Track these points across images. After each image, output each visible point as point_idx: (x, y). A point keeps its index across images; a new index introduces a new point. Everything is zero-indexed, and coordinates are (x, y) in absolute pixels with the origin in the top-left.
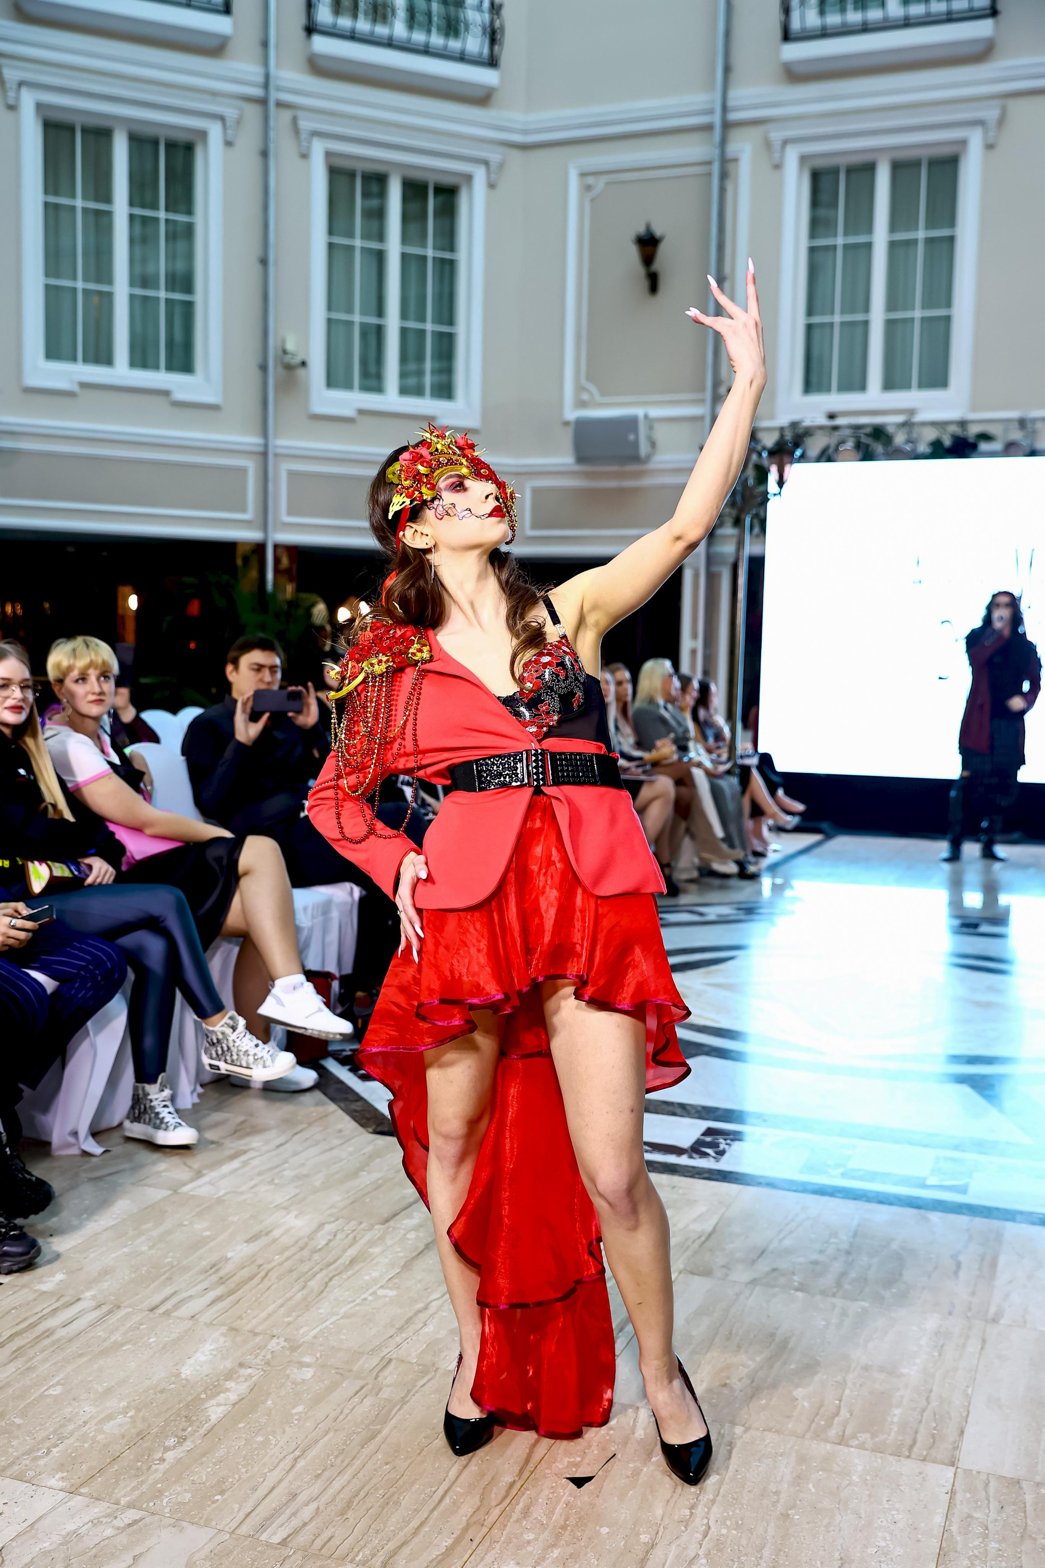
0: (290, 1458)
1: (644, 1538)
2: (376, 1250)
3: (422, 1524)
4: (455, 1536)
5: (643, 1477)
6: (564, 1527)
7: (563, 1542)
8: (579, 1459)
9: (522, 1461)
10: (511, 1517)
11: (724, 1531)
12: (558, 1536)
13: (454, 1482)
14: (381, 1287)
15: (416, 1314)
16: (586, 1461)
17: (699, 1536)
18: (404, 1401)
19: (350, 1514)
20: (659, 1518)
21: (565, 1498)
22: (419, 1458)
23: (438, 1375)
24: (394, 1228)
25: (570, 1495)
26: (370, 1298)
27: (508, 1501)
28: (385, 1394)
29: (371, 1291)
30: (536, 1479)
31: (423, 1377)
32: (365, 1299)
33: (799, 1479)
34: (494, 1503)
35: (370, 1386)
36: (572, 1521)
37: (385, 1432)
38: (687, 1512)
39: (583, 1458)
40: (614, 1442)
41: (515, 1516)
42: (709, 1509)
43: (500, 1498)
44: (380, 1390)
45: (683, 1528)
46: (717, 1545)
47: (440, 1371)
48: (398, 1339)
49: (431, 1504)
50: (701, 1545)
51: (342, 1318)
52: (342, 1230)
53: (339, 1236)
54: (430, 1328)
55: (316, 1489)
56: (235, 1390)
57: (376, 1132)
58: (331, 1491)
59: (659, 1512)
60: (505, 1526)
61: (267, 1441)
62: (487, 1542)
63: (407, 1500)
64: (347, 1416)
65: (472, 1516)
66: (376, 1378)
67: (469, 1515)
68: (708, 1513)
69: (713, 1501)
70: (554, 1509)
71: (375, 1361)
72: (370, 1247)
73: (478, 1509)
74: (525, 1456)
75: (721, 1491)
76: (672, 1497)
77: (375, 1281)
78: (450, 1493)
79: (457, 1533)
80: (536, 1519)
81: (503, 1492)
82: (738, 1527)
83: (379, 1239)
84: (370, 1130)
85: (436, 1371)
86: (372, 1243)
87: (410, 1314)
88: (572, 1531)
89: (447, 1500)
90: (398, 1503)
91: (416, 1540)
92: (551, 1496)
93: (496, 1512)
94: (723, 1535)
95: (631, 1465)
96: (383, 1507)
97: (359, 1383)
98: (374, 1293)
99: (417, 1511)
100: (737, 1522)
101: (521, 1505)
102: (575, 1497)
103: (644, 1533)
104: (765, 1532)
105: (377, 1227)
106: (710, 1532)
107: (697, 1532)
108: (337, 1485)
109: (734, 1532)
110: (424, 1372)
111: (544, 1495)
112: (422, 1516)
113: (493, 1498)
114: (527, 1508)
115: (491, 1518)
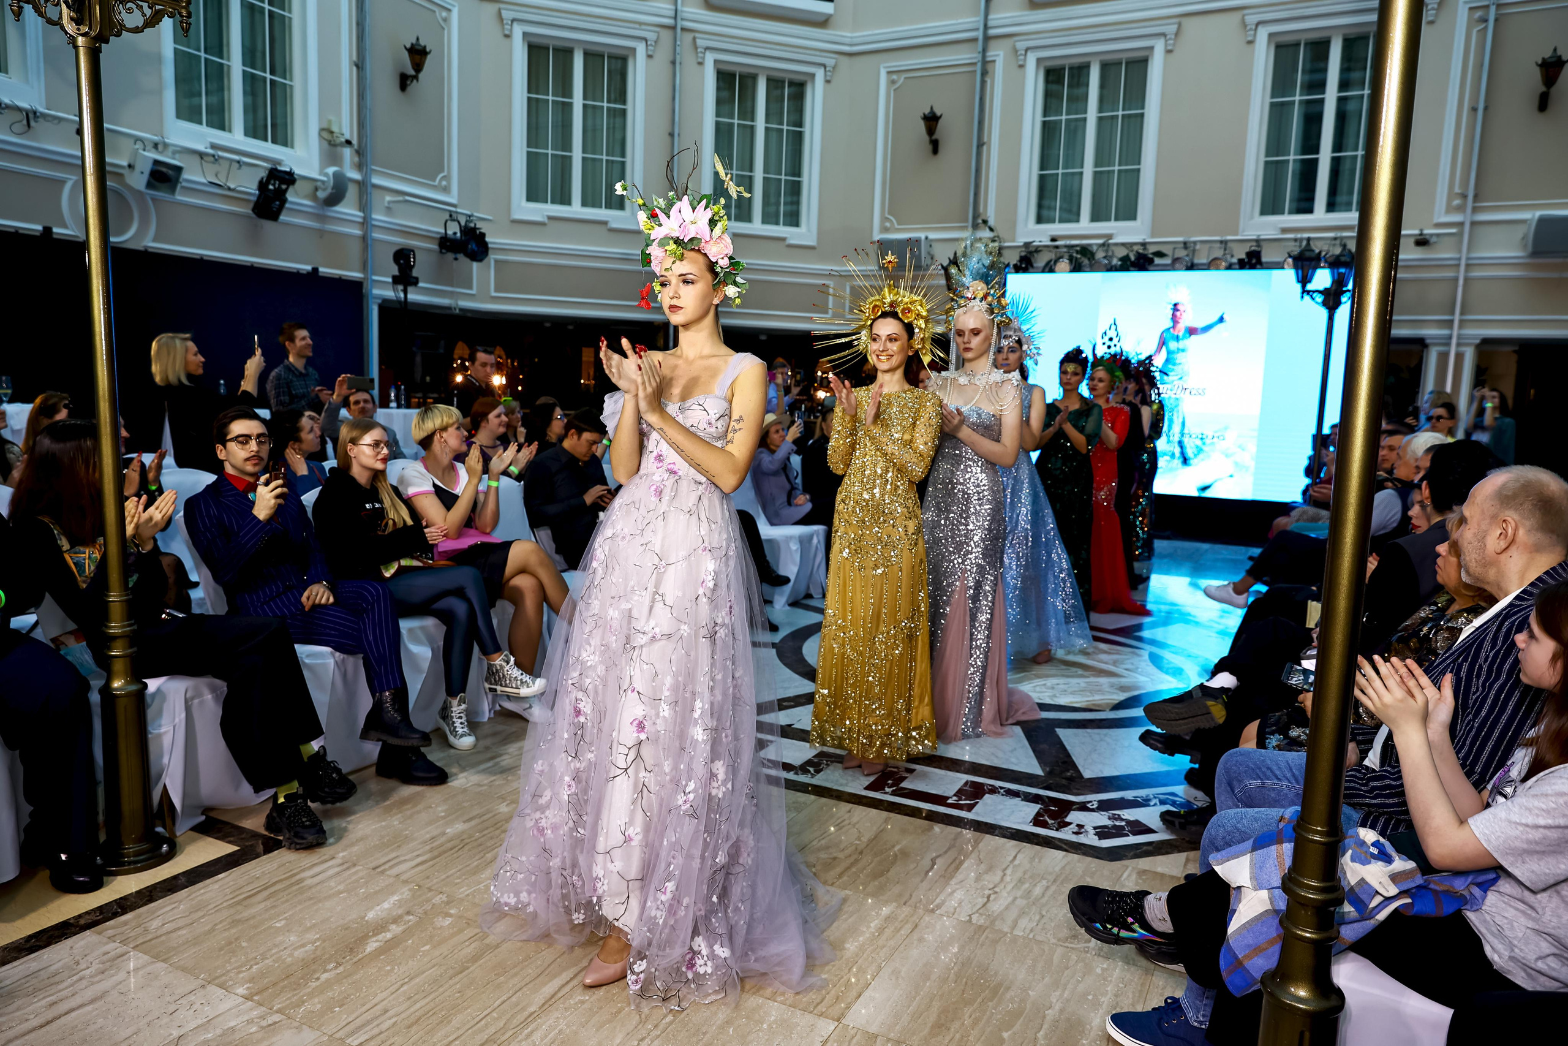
0: (399, 983)
3: (456, 1039)
9: (548, 996)
13: (496, 1009)
18: (497, 946)
19: (414, 1028)
22: (482, 990)
27: (522, 1026)
28: (487, 941)
30: (551, 1011)
33: (728, 1022)
34: (512, 1027)
37: (471, 969)
41: (520, 1037)
43: (518, 1023)
55: (402, 1008)
56: (395, 929)
58: (412, 1010)
61: (393, 969)
63: (456, 1021)
64: (455, 954)
69: (658, 1036)
74: (552, 994)
81: (523, 1019)
89: (483, 1023)
90: (450, 1022)
93: (510, 1033)
96: (438, 1024)
99: (458, 1029)
101: (529, 1030)
102: (568, 1027)
108: (418, 1006)
111: (548, 1024)
112: (461, 1032)
113: (515, 1022)
114: (532, 1032)
115: (503, 1038)
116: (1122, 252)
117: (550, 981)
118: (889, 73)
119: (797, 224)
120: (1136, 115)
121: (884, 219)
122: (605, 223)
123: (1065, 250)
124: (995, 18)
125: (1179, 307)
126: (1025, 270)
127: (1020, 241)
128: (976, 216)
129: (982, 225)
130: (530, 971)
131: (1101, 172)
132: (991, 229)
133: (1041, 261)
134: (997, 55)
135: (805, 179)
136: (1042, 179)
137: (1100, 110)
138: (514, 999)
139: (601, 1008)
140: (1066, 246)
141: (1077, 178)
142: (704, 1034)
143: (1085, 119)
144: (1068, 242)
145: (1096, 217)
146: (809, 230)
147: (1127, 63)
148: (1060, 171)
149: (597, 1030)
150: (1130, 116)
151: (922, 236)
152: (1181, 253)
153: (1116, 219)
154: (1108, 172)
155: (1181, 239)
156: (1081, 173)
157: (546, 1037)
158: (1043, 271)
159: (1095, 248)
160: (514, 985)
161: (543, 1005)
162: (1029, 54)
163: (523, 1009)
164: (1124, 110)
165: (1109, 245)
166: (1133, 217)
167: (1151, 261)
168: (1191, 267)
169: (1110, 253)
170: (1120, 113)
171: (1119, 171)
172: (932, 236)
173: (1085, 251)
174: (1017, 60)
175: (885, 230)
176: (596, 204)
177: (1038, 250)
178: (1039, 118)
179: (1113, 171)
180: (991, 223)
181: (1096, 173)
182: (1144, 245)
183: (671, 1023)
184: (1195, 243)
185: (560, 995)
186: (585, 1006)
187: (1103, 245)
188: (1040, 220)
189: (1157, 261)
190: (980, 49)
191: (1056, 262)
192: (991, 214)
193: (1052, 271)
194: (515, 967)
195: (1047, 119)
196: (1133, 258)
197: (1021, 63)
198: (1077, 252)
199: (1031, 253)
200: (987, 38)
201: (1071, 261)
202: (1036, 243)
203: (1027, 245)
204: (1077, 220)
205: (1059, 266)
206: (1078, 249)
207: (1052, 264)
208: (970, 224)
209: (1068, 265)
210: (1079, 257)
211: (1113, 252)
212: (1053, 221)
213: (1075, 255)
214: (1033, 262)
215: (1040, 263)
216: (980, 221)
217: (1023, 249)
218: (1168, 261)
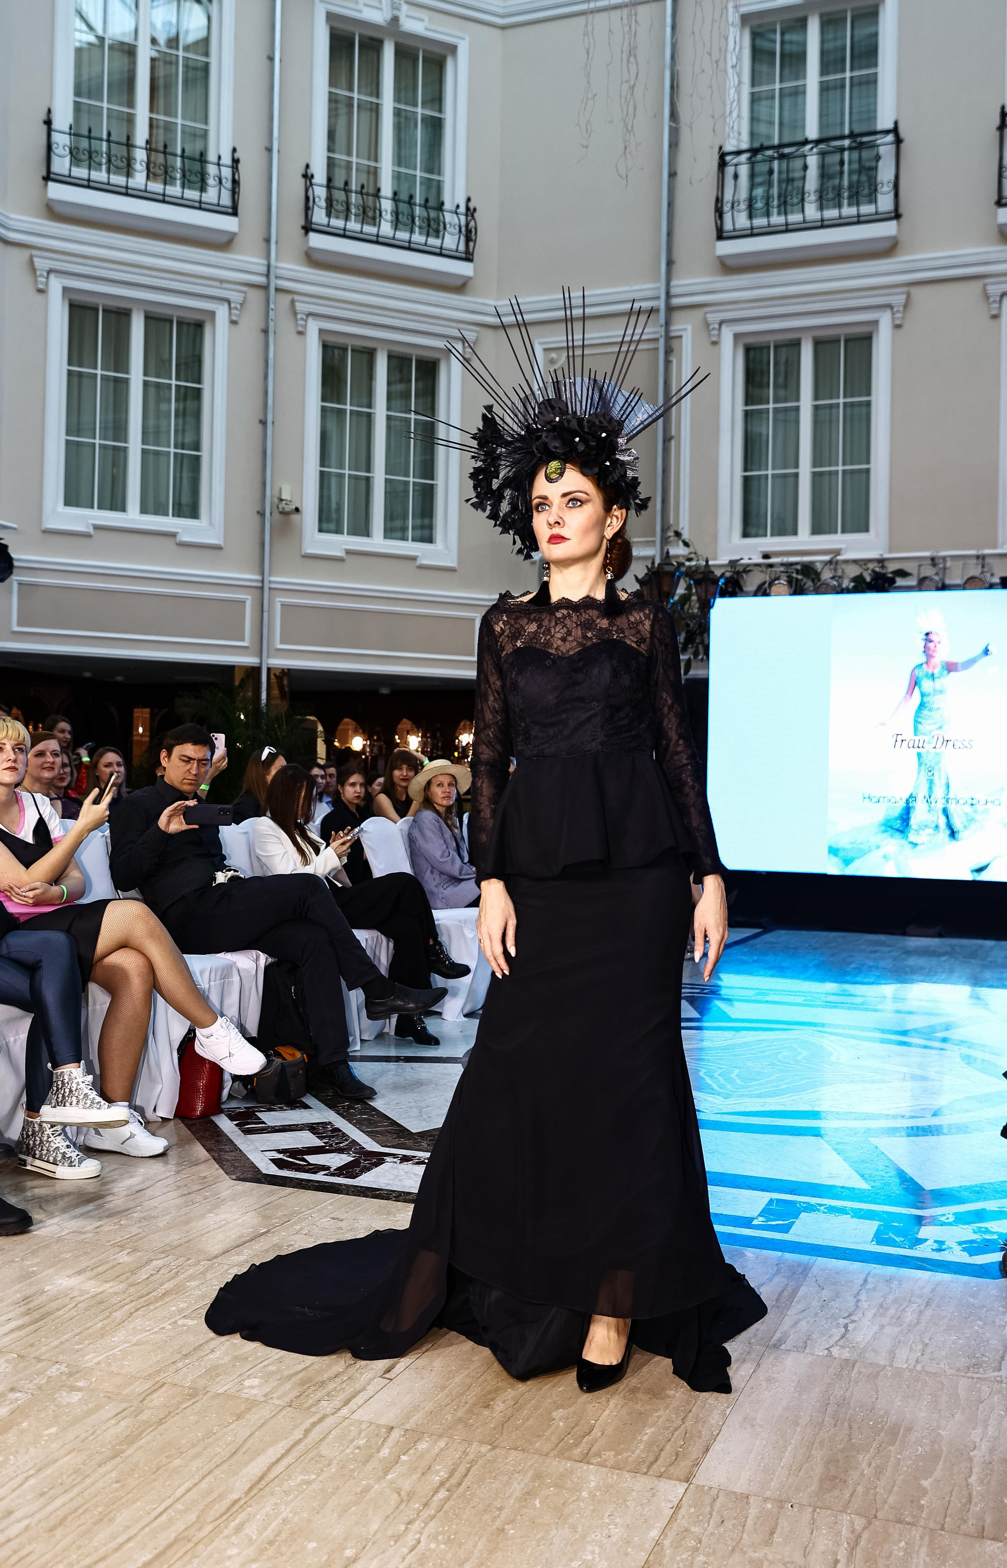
0: (21, 1477)
1: (349, 1553)
2: (194, 1284)
3: (129, 1540)
4: (158, 1551)
5: (372, 1493)
6: (271, 1543)
7: (264, 1557)
8: (314, 1477)
9: (255, 1479)
10: (221, 1532)
11: (433, 1546)
12: (261, 1551)
13: (178, 1499)
14: (184, 1317)
15: (207, 1342)
16: (321, 1478)
17: (405, 1550)
18: (161, 1422)
19: (58, 1531)
20: (372, 1533)
21: (284, 1514)
22: (153, 1477)
23: (205, 1398)
24: (219, 1264)
25: (291, 1512)
26: (169, 1327)
27: (225, 1517)
29: (173, 1320)
30: (263, 1496)
31: (190, 1400)
32: (163, 1328)
34: (210, 1519)
35: (133, 1408)
36: (284, 1535)
37: (127, 1453)
38: (403, 1527)
39: (318, 1476)
40: (356, 1460)
41: (226, 1532)
42: (426, 1524)
43: (218, 1514)
44: (143, 1411)
45: (392, 1543)
46: (420, 1559)
47: (209, 1394)
48: (180, 1365)
49: (147, 1520)
50: (404, 1559)
51: (134, 1345)
52: (169, 1265)
53: (163, 1271)
54: (217, 1354)
55: (34, 1507)
57: (238, 1179)
58: (51, 1507)
59: (374, 1527)
60: (212, 1541)
62: (188, 1556)
63: (123, 1517)
64: (98, 1435)
65: (183, 1531)
66: (144, 1399)
67: (180, 1530)
68: (423, 1528)
70: (269, 1524)
71: (149, 1384)
72: (188, 1281)
73: (192, 1525)
74: (260, 1475)
75: (446, 1507)
76: (393, 1512)
77: (180, 1311)
78: (170, 1511)
79: (161, 1548)
80: (247, 1534)
81: (224, 1509)
82: (449, 1541)
83: (201, 1273)
84: (234, 1177)
85: (204, 1394)
86: (192, 1278)
87: (201, 1342)
88: (279, 1545)
89: (163, 1518)
90: (112, 1520)
91: (117, 1555)
92: (271, 1512)
93: (210, 1527)
94: (430, 1550)
95: (364, 1482)
96: (96, 1523)
97: (124, 1405)
98: (175, 1322)
100: (449, 1537)
101: (237, 1521)
102: (295, 1514)
103: (351, 1547)
104: (474, 1547)
105: (205, 1262)
106: (419, 1547)
107: (405, 1546)
108: (58, 1502)
109: (443, 1546)
110: (192, 1396)
111: (264, 1512)
112: (132, 1531)
113: (212, 1514)
114: (242, 1524)
115: (201, 1535)
116: (853, 571)
117: (252, 1459)
118: (545, 350)
119: (430, 540)
120: (860, 404)
122: (173, 535)
123: (782, 569)
124: (679, 284)
125: (931, 637)
126: (733, 594)
127: (723, 559)
128: (664, 530)
129: (674, 539)
130: (218, 1450)
131: (821, 474)
132: (686, 544)
133: (752, 582)
134: (685, 330)
135: (439, 482)
136: (746, 481)
137: (816, 397)
138: (203, 1485)
139: (338, 1488)
140: (782, 564)
141: (791, 480)
142: (500, 1509)
143: (797, 409)
144: (785, 559)
145: (817, 529)
146: (447, 547)
147: (846, 341)
148: (770, 472)
149: (340, 1516)
150: (852, 405)
152: (929, 571)
153: (844, 531)
154: (830, 473)
155: (927, 553)
156: (796, 475)
157: (265, 1529)
158: (755, 594)
159: (819, 567)
160: (198, 1469)
161: (250, 1489)
162: (724, 328)
163: (221, 1497)
164: (845, 397)
165: (837, 562)
166: (866, 529)
167: (892, 581)
168: (943, 587)
169: (839, 573)
170: (841, 400)
171: (844, 471)
173: (808, 570)
174: (710, 335)
176: (160, 510)
177: (748, 569)
178: (740, 407)
179: (837, 471)
180: (686, 536)
181: (815, 475)
182: (881, 561)
183: (448, 1499)
184: (945, 558)
185: (272, 1475)
186: (315, 1486)
187: (831, 562)
188: (745, 534)
189: (900, 581)
190: (662, 321)
191: (771, 584)
192: (684, 525)
193: (766, 594)
194: (194, 1446)
195: (750, 408)
196: (868, 579)
197: (714, 339)
198: (798, 572)
199: (738, 573)
200: (670, 309)
201: (790, 581)
202: (745, 561)
203: (733, 563)
204: (795, 533)
205: (774, 588)
206: (799, 567)
207: (767, 585)
208: (658, 538)
209: (786, 588)
210: (800, 577)
211: (843, 571)
212: (766, 535)
213: (794, 575)
214: (742, 583)
215: (751, 587)
216: (671, 534)
217: (729, 569)
218: (913, 582)
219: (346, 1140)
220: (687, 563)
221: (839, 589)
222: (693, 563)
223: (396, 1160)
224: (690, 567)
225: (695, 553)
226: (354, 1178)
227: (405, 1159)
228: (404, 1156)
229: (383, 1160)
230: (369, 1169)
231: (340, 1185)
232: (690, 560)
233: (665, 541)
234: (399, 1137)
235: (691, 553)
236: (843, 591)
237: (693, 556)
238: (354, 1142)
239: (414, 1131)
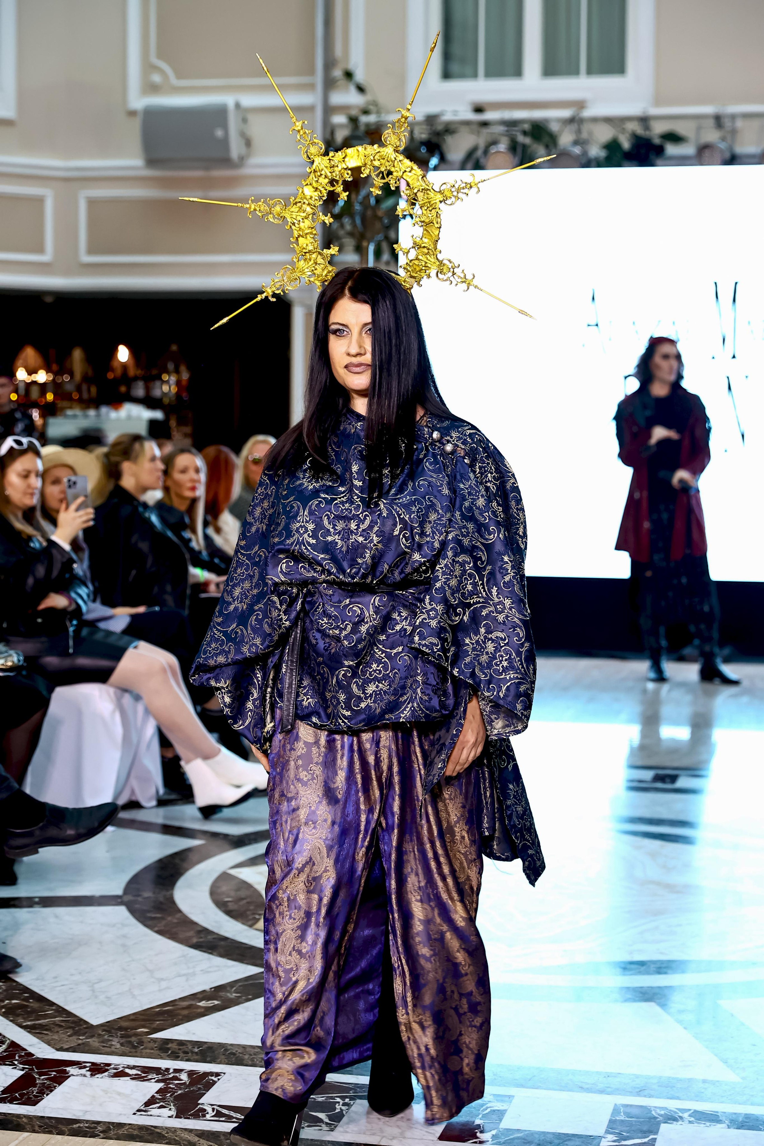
116: (605, 133)
121: (148, 67)
123: (502, 129)
128: (329, 64)
129: (343, 82)
132: (361, 89)
133: (458, 148)
140: (502, 122)
144: (507, 115)
145: (551, 68)
151: (229, 100)
152: (712, 136)
153: (590, 72)
155: (709, 109)
159: (554, 127)
165: (581, 120)
166: (622, 70)
167: (659, 150)
168: (732, 160)
169: (584, 135)
172: (248, 100)
173: (539, 130)
175: (151, 88)
177: (449, 129)
180: (360, 76)
182: (644, 120)
184: (733, 117)
187: (571, 120)
188: (447, 75)
189: (671, 149)
191: (486, 152)
192: (357, 61)
193: (478, 166)
196: (625, 146)
198: (525, 133)
199: (438, 133)
201: (514, 147)
202: (448, 117)
203: (431, 119)
204: (517, 72)
205: (492, 160)
206: (526, 127)
207: (479, 153)
208: (319, 78)
209: (509, 158)
210: (527, 140)
211: (590, 133)
212: (475, 75)
213: (521, 139)
214: (445, 148)
215: (456, 154)
216: (337, 73)
217: (424, 127)
218: (688, 149)
219: (3, 1043)
220: (364, 119)
221: (584, 161)
222: (371, 119)
223: (83, 1071)
224: (367, 125)
225: (375, 104)
226: (34, 1102)
227: (96, 1069)
228: (93, 1064)
229: (65, 1072)
230: (51, 1089)
231: (18, 1116)
232: (366, 112)
233: (329, 84)
234: (76, 1033)
235: (368, 103)
236: (588, 163)
237: (371, 107)
238: (14, 1045)
239: (95, 1021)
